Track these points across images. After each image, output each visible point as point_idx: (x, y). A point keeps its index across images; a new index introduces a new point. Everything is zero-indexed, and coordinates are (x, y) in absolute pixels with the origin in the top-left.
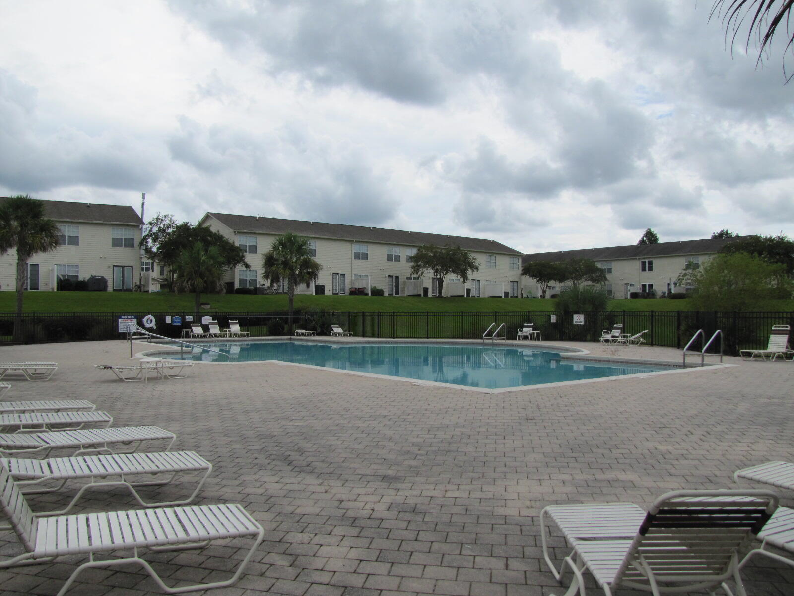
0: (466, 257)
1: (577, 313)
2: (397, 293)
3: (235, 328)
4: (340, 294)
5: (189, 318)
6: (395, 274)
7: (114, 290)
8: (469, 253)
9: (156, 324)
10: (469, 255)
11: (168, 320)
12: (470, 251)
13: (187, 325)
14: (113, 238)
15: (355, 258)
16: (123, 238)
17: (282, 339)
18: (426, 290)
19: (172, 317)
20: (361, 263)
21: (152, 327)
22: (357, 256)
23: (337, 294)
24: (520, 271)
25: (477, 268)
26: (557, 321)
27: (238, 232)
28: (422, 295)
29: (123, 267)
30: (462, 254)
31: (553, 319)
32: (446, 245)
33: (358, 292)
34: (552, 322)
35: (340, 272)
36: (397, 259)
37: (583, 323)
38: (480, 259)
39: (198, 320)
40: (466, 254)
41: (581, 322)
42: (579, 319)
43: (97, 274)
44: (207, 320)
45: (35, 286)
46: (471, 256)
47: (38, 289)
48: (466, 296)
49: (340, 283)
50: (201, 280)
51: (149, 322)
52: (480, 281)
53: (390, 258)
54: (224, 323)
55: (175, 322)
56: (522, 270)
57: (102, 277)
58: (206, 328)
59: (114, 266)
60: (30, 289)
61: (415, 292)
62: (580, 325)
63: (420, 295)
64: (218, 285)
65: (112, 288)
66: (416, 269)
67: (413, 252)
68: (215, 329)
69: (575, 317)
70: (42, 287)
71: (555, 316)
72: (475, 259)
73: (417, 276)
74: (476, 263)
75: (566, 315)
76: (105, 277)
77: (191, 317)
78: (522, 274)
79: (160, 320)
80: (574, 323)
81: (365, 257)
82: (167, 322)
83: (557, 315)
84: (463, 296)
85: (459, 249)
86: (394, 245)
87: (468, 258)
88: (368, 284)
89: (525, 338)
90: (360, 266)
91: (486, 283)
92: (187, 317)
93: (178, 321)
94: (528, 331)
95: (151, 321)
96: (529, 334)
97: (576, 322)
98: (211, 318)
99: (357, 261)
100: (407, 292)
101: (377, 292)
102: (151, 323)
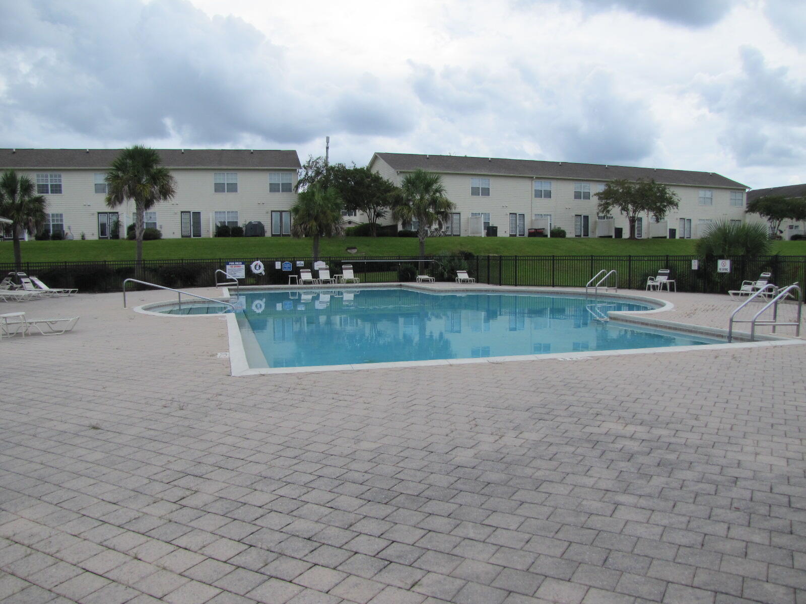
0: (663, 192)
1: (722, 258)
2: (586, 234)
3: (348, 274)
4: (518, 236)
5: (300, 263)
6: (584, 213)
7: (273, 235)
8: (667, 187)
9: (265, 271)
10: (667, 191)
11: (278, 265)
12: (668, 185)
13: (297, 271)
14: (270, 184)
15: (536, 196)
16: (280, 183)
17: (391, 286)
18: (619, 232)
19: (282, 262)
20: (543, 201)
21: (261, 273)
22: (538, 194)
23: (515, 235)
24: (744, 207)
25: (677, 205)
26: (699, 267)
27: (401, 172)
28: (614, 237)
29: (281, 212)
30: (658, 188)
31: (695, 265)
32: (640, 179)
33: (537, 233)
34: (693, 268)
35: (518, 212)
36: (587, 196)
37: (728, 271)
38: (680, 194)
39: (309, 266)
40: (664, 189)
41: (726, 269)
42: (724, 266)
43: (254, 219)
44: (319, 265)
45: (197, 234)
46: (670, 191)
47: (200, 236)
48: (668, 237)
49: (518, 224)
50: (315, 224)
51: (258, 268)
52: (690, 220)
53: (578, 196)
54: (336, 269)
55: (285, 268)
56: (747, 207)
57: (260, 223)
58: (315, 274)
59: (272, 211)
60: (194, 236)
61: (606, 234)
62: (725, 273)
63: (611, 237)
64: (333, 228)
65: (270, 233)
66: (605, 208)
67: (601, 188)
68: (325, 275)
69: (720, 262)
70: (204, 234)
71: (696, 261)
72: (674, 195)
73: (604, 214)
74: (675, 199)
75: (710, 260)
76: (262, 223)
77: (303, 262)
78: (747, 212)
79: (269, 266)
80: (719, 271)
81: (548, 195)
82: (276, 268)
83: (699, 261)
84: (665, 237)
85: (653, 182)
86: (583, 180)
87: (666, 193)
88: (547, 226)
89: (655, 288)
90: (542, 206)
91: (699, 223)
92: (298, 262)
93: (288, 267)
94: (662, 279)
95: (260, 267)
96: (661, 284)
97: (720, 269)
98: (324, 263)
99: (538, 199)
100: (598, 233)
101: (558, 234)
102: (259, 269)
